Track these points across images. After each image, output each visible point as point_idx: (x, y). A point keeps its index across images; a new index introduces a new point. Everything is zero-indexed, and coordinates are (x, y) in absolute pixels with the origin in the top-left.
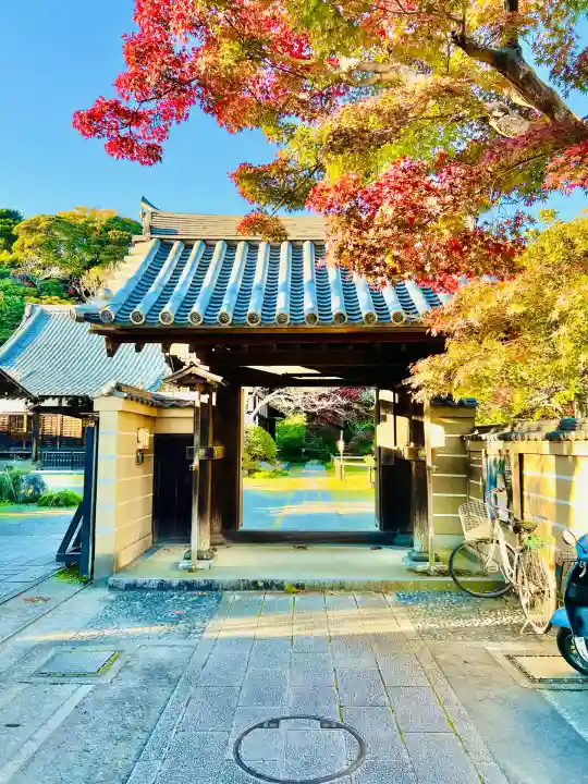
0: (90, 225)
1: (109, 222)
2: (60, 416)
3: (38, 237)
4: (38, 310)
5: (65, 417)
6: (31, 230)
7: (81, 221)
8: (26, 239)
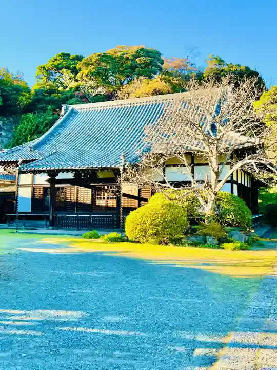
0: (125, 56)
1: (137, 52)
2: (76, 186)
3: (91, 68)
4: (70, 109)
5: (80, 187)
6: (87, 65)
7: (119, 54)
8: (85, 71)
